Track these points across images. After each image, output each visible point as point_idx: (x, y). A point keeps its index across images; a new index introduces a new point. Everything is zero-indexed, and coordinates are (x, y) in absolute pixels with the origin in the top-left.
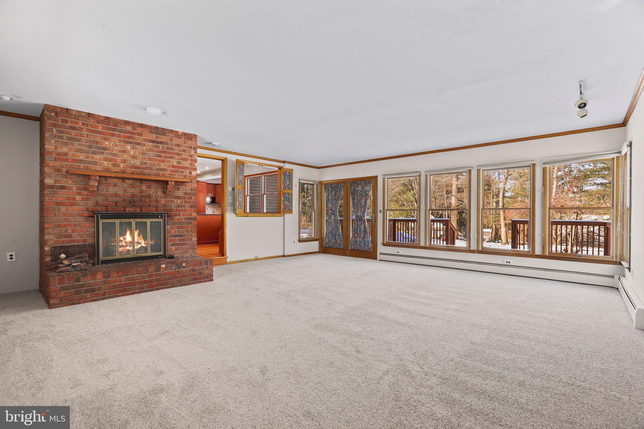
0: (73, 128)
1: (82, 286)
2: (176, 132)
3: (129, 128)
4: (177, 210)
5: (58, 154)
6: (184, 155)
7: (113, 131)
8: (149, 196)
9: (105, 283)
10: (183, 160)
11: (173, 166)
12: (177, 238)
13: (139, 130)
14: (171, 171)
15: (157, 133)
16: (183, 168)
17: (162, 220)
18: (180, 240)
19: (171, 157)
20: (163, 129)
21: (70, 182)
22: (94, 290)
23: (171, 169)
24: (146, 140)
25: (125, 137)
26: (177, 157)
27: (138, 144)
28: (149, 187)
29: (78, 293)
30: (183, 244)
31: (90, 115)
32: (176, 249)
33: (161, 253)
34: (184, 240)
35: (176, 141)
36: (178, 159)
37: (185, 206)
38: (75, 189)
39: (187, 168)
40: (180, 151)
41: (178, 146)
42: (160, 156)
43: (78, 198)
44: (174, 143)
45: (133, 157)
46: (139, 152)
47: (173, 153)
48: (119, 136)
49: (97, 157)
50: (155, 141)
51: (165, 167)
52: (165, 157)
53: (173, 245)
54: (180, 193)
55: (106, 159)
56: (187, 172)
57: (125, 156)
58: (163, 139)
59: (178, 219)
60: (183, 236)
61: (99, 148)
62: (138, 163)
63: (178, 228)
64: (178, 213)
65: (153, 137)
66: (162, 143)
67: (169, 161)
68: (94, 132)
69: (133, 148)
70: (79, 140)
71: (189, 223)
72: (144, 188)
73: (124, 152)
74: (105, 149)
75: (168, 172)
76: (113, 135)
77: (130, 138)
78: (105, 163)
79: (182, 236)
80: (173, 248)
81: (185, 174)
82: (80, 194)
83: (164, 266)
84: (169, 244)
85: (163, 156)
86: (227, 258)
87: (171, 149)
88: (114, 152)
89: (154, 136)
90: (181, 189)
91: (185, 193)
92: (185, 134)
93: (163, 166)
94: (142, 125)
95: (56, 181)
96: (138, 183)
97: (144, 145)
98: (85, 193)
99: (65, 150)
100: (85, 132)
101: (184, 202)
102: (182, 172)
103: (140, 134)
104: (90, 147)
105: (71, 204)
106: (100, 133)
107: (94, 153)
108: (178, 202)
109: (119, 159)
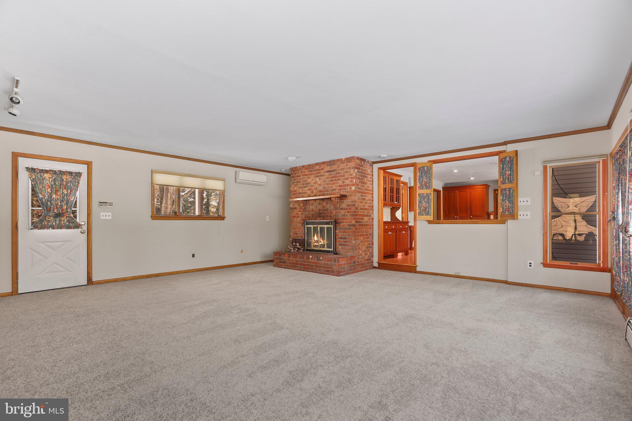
0: (298, 176)
1: (281, 259)
2: (341, 159)
3: (318, 167)
4: (343, 219)
5: (294, 192)
6: (347, 175)
7: (311, 172)
8: (327, 210)
9: (289, 260)
10: (346, 180)
11: (340, 186)
12: (342, 240)
13: (322, 166)
14: (339, 190)
15: (331, 165)
16: (345, 186)
17: (332, 226)
18: (344, 242)
19: (338, 180)
20: (334, 161)
21: (297, 205)
22: (284, 262)
23: (339, 188)
24: (325, 172)
25: (316, 174)
26: (342, 178)
27: (321, 176)
28: (327, 203)
29: (280, 262)
30: (346, 245)
31: (303, 166)
32: (342, 248)
33: (332, 249)
34: (346, 242)
35: (342, 166)
36: (343, 180)
37: (347, 215)
38: (298, 208)
39: (348, 185)
40: (344, 173)
41: (343, 169)
42: (332, 180)
43: (300, 213)
44: (340, 168)
45: (320, 185)
46: (322, 181)
47: (339, 176)
48: (314, 174)
49: (306, 189)
50: (330, 170)
51: (335, 188)
52: (335, 180)
53: (340, 245)
54: (344, 206)
55: (309, 190)
56: (349, 188)
57: (316, 185)
58: (334, 167)
59: (343, 226)
60: (346, 239)
61: (306, 184)
62: (322, 189)
63: (343, 232)
64: (343, 221)
65: (328, 168)
66: (333, 171)
67: (338, 182)
68: (304, 175)
69: (320, 179)
70: (299, 182)
71: (350, 229)
72: (325, 204)
73: (316, 183)
74: (308, 183)
75: (337, 191)
76: (311, 174)
77: (318, 173)
78: (308, 192)
79: (345, 238)
80: (340, 247)
81: (347, 190)
82: (300, 211)
84: (338, 244)
85: (334, 180)
86: (416, 267)
87: (339, 173)
88: (312, 184)
89: (329, 167)
90: (345, 202)
91: (348, 205)
92: (347, 159)
93: (334, 187)
94: (324, 163)
95: (293, 205)
96: (322, 202)
97: (325, 176)
98: (302, 210)
99: (296, 189)
100: (302, 177)
101: (347, 212)
102: (345, 189)
103: (323, 169)
104: (303, 184)
105: (298, 217)
106: (306, 175)
107: (305, 187)
108: (343, 212)
109: (313, 188)
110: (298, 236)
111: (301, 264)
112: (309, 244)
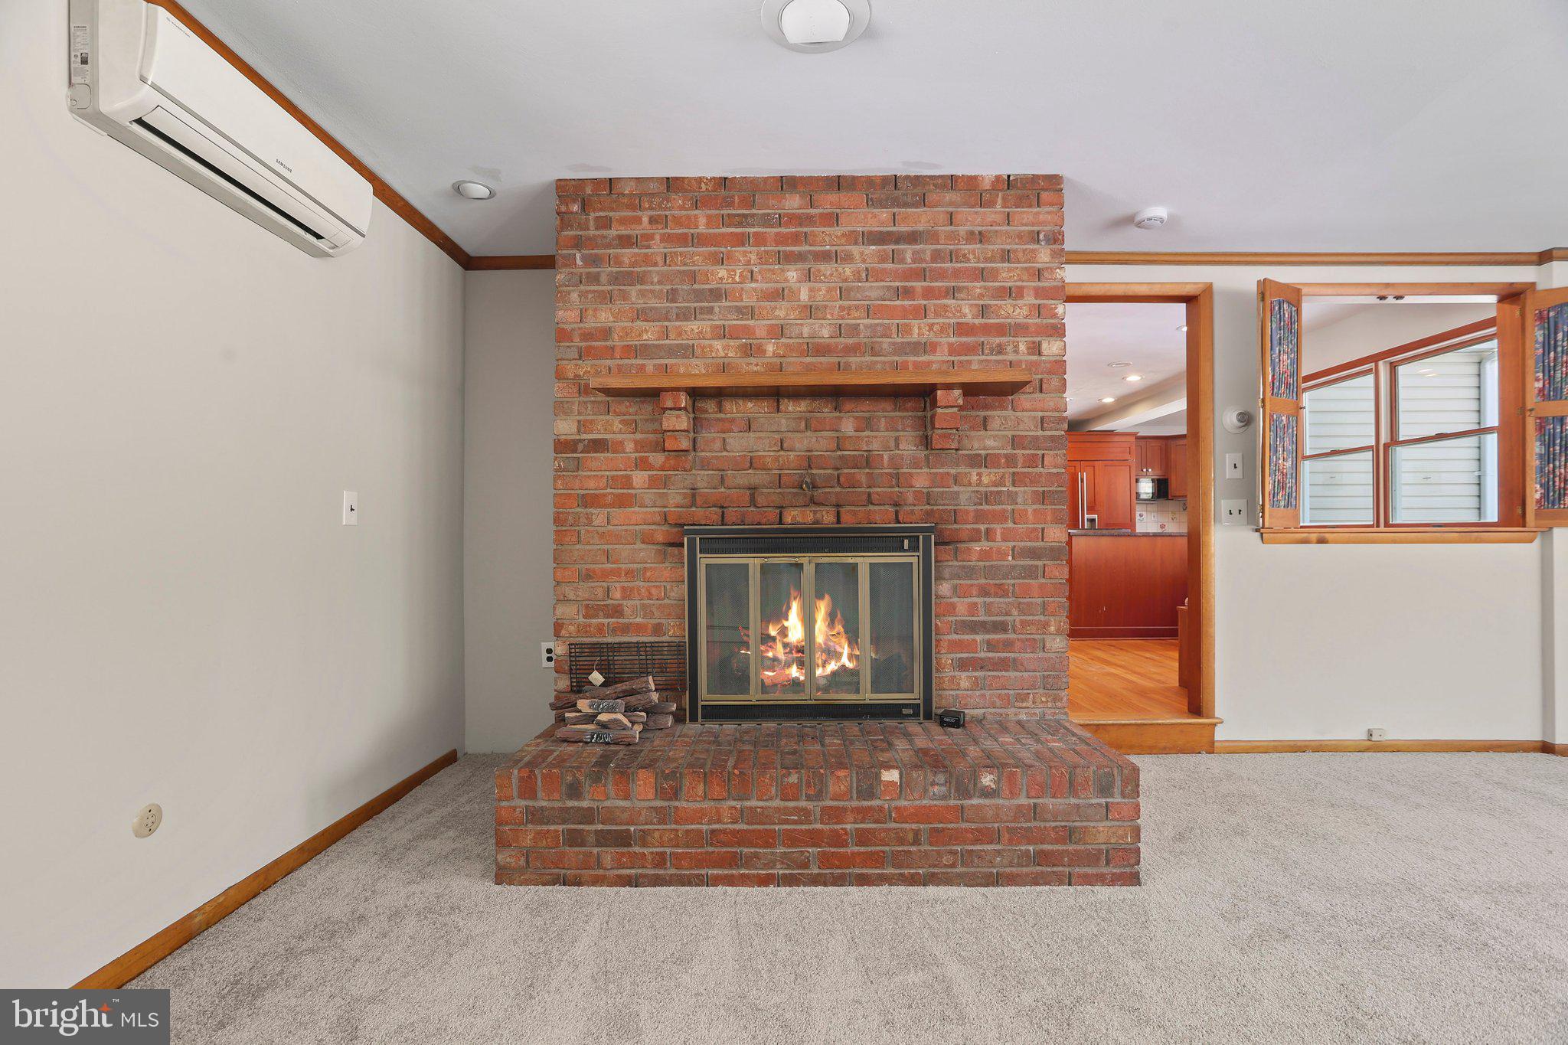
0: (625, 241)
1: (588, 816)
2: (972, 182)
3: (793, 203)
4: (980, 517)
5: (587, 336)
6: (1008, 275)
7: (740, 225)
8: (868, 461)
9: (662, 816)
10: (1002, 298)
11: (962, 329)
12: (979, 638)
13: (829, 201)
14: (953, 350)
15: (897, 203)
16: (1001, 330)
17: (914, 560)
18: (991, 646)
19: (952, 292)
20: (917, 180)
21: (617, 426)
22: (623, 839)
23: (953, 340)
24: (853, 238)
25: (781, 240)
26: (978, 287)
27: (825, 257)
28: (867, 424)
29: (575, 839)
30: (1003, 665)
31: (672, 184)
32: (976, 685)
33: (915, 696)
34: (1008, 645)
35: (973, 219)
36: (981, 296)
37: (1012, 498)
38: (630, 446)
39: (1020, 329)
40: (987, 260)
41: (982, 237)
42: (908, 293)
43: (639, 477)
44: (962, 230)
45: (810, 311)
46: (829, 290)
47: (957, 274)
48: (760, 240)
49: (694, 326)
50: (889, 233)
51: (928, 336)
52: (928, 293)
53: (963, 665)
54: (989, 442)
55: (722, 333)
56: (1022, 347)
57: (782, 311)
58: (920, 219)
59: (985, 555)
60: (1005, 631)
61: (699, 295)
62: (825, 333)
63: (984, 592)
64: (983, 527)
65: (879, 219)
66: (913, 238)
67: (945, 306)
68: (683, 240)
69: (808, 276)
70: (641, 279)
71: (1031, 572)
72: (848, 427)
73: (778, 295)
74: (716, 295)
75: (941, 356)
76: (741, 240)
77: (796, 239)
78: (718, 345)
79: (1001, 627)
80: (964, 679)
81: (1011, 357)
82: (642, 464)
83: (891, 776)
84: (946, 658)
85: (919, 290)
86: (1215, 725)
87: (952, 256)
88: (747, 301)
89: (884, 214)
90: (995, 424)
91: (1016, 442)
92: (1008, 183)
93: (919, 330)
94: (838, 183)
95: (582, 426)
96: (827, 412)
97: (848, 258)
98: (657, 459)
99: (604, 317)
100: (657, 248)
101: (1008, 481)
102: (1000, 350)
103: (833, 219)
104: (672, 295)
105: (623, 502)
106: (701, 240)
107: (684, 315)
108: (985, 480)
109: (760, 326)
110: (625, 629)
111: (792, 839)
112: (734, 675)
